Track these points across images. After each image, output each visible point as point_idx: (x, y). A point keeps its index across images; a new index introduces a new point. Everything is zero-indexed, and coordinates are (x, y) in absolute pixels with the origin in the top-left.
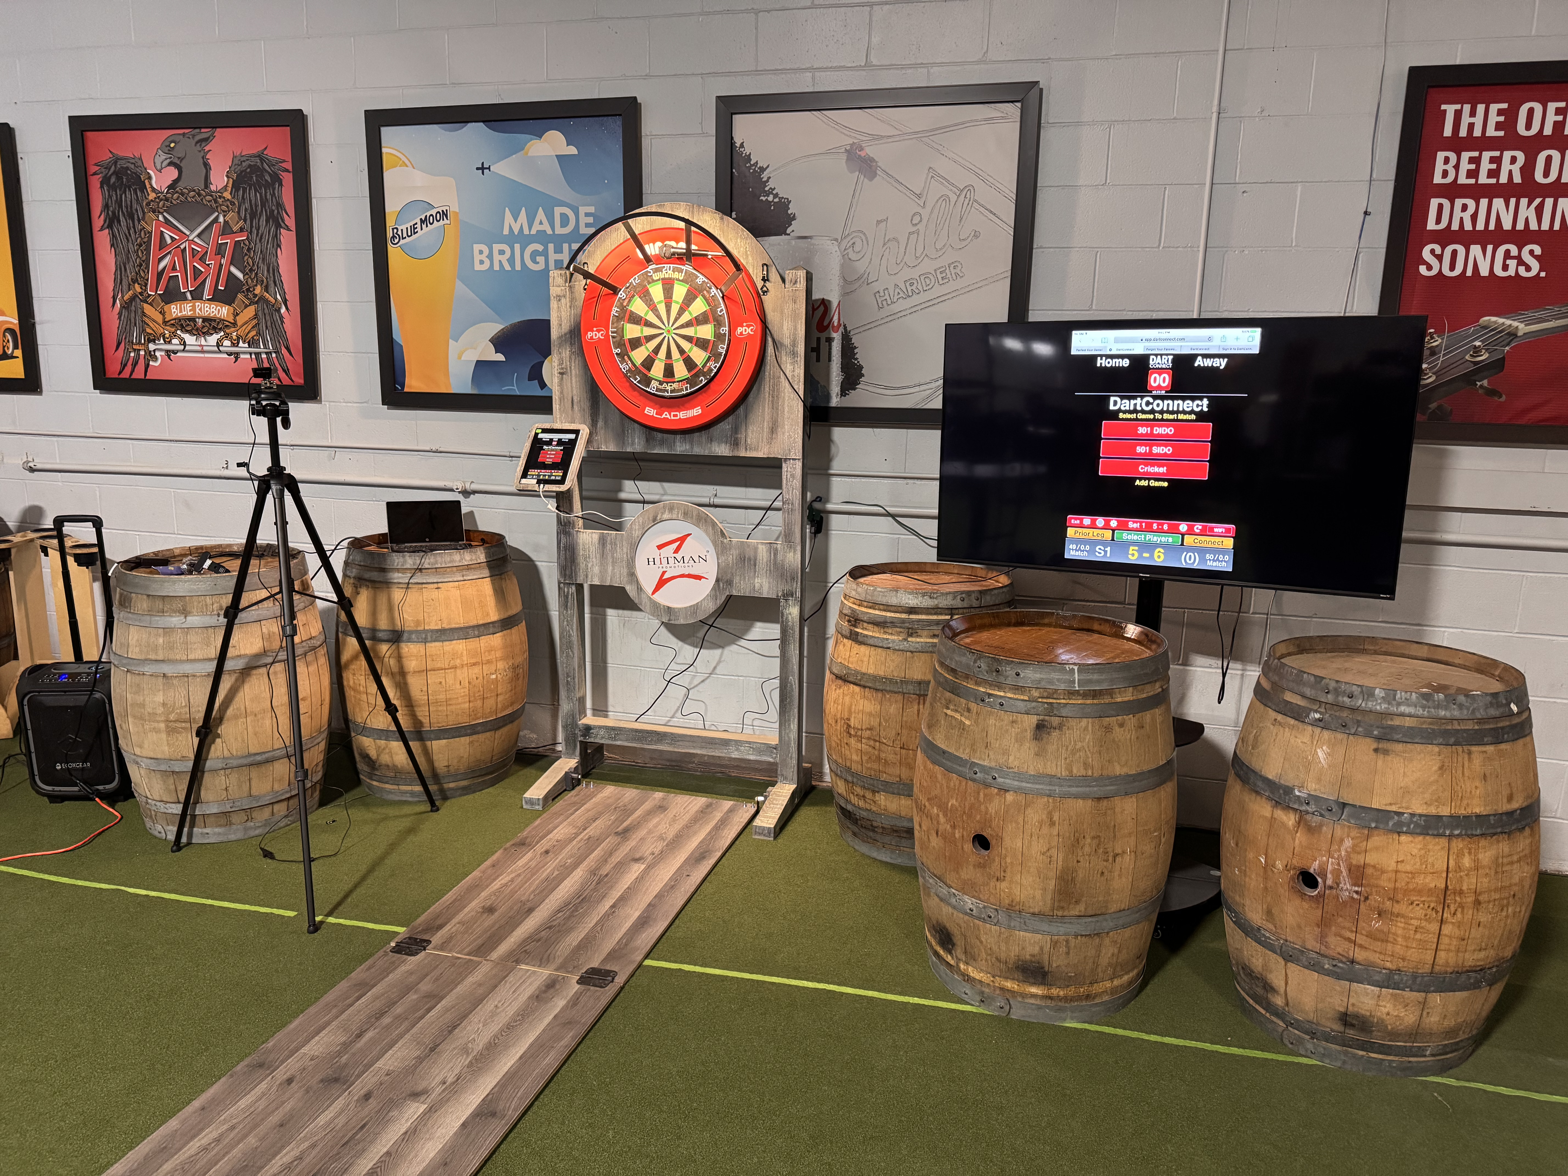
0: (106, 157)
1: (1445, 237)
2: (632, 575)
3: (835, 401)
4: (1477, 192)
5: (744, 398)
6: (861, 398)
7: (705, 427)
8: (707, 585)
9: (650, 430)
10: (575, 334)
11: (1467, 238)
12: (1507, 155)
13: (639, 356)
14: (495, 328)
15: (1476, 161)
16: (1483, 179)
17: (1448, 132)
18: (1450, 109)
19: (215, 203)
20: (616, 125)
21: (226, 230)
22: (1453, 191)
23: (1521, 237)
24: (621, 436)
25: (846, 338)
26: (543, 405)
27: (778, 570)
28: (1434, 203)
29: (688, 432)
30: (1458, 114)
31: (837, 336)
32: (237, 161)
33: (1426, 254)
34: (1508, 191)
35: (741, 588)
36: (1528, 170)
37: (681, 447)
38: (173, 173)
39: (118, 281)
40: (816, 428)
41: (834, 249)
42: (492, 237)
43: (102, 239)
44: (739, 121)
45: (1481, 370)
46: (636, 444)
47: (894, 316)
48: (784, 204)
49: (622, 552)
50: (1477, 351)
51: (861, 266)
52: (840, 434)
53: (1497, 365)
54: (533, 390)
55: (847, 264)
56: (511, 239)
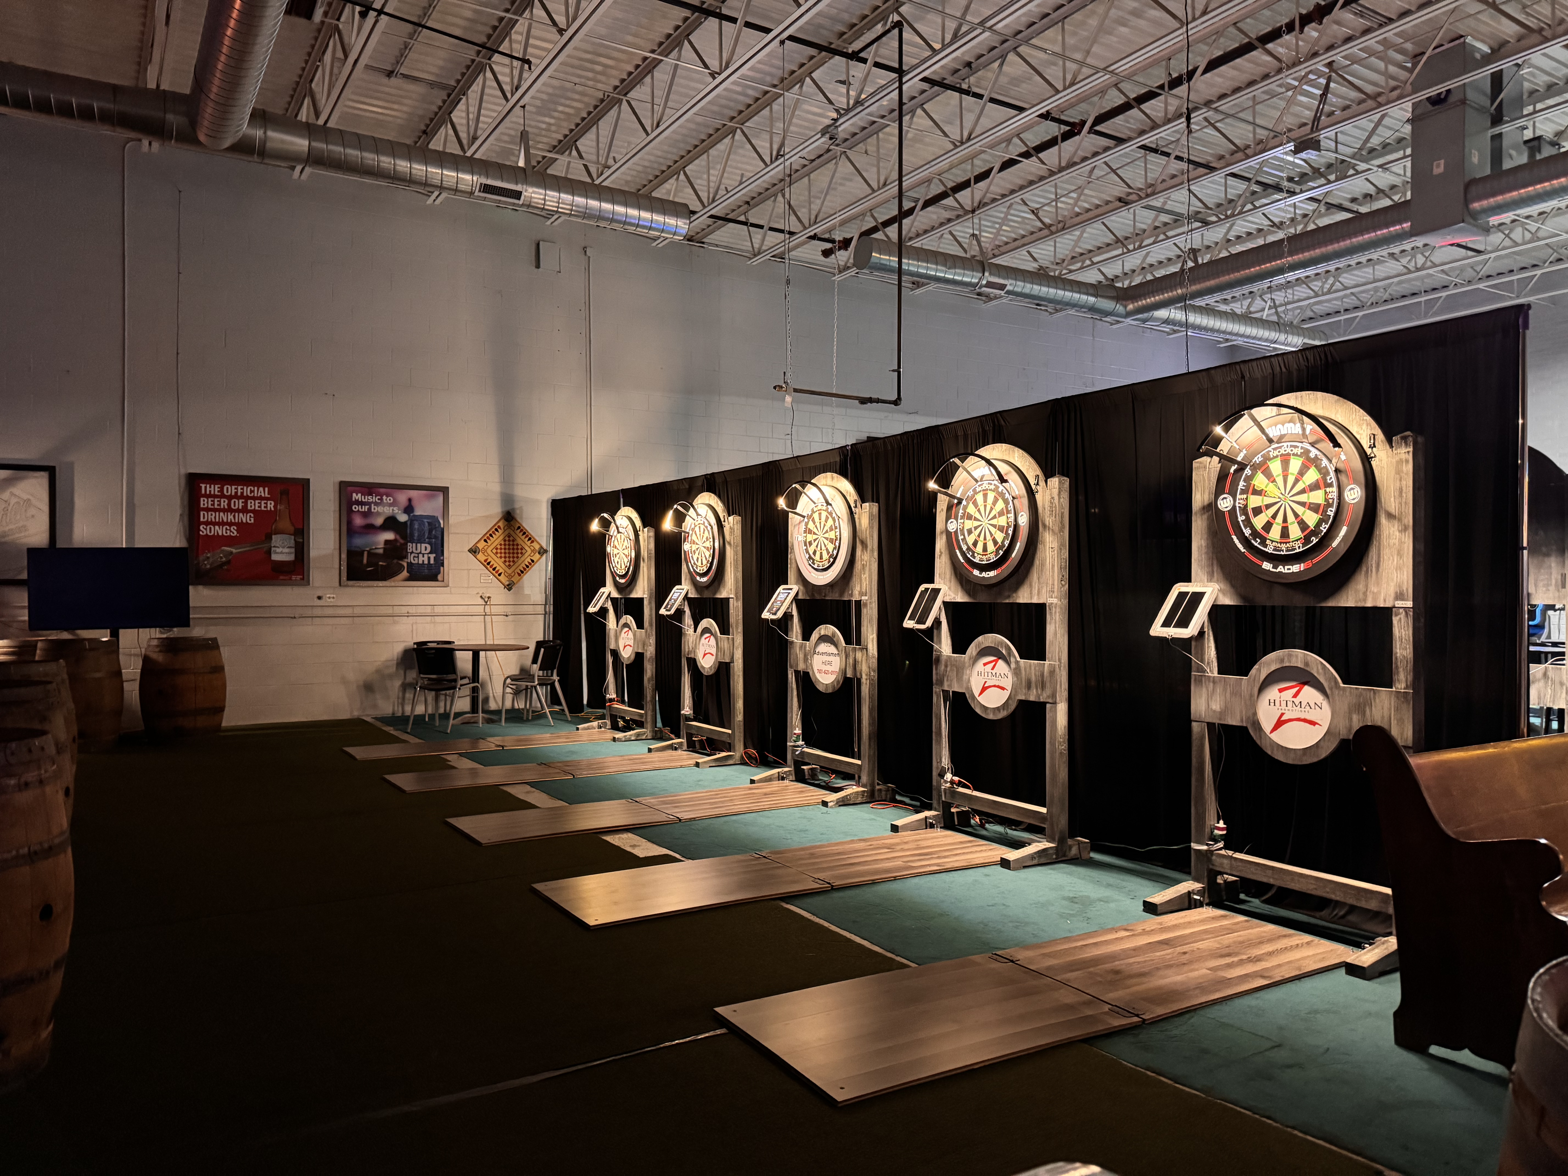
1: (207, 523)
4: (215, 510)
11: (214, 524)
12: (222, 500)
15: (213, 501)
16: (216, 506)
17: (203, 492)
18: (203, 486)
22: (207, 510)
23: (231, 524)
28: (202, 513)
30: (206, 487)
33: (201, 528)
34: (224, 510)
36: (229, 504)
45: (224, 564)
50: (221, 558)
53: (228, 562)
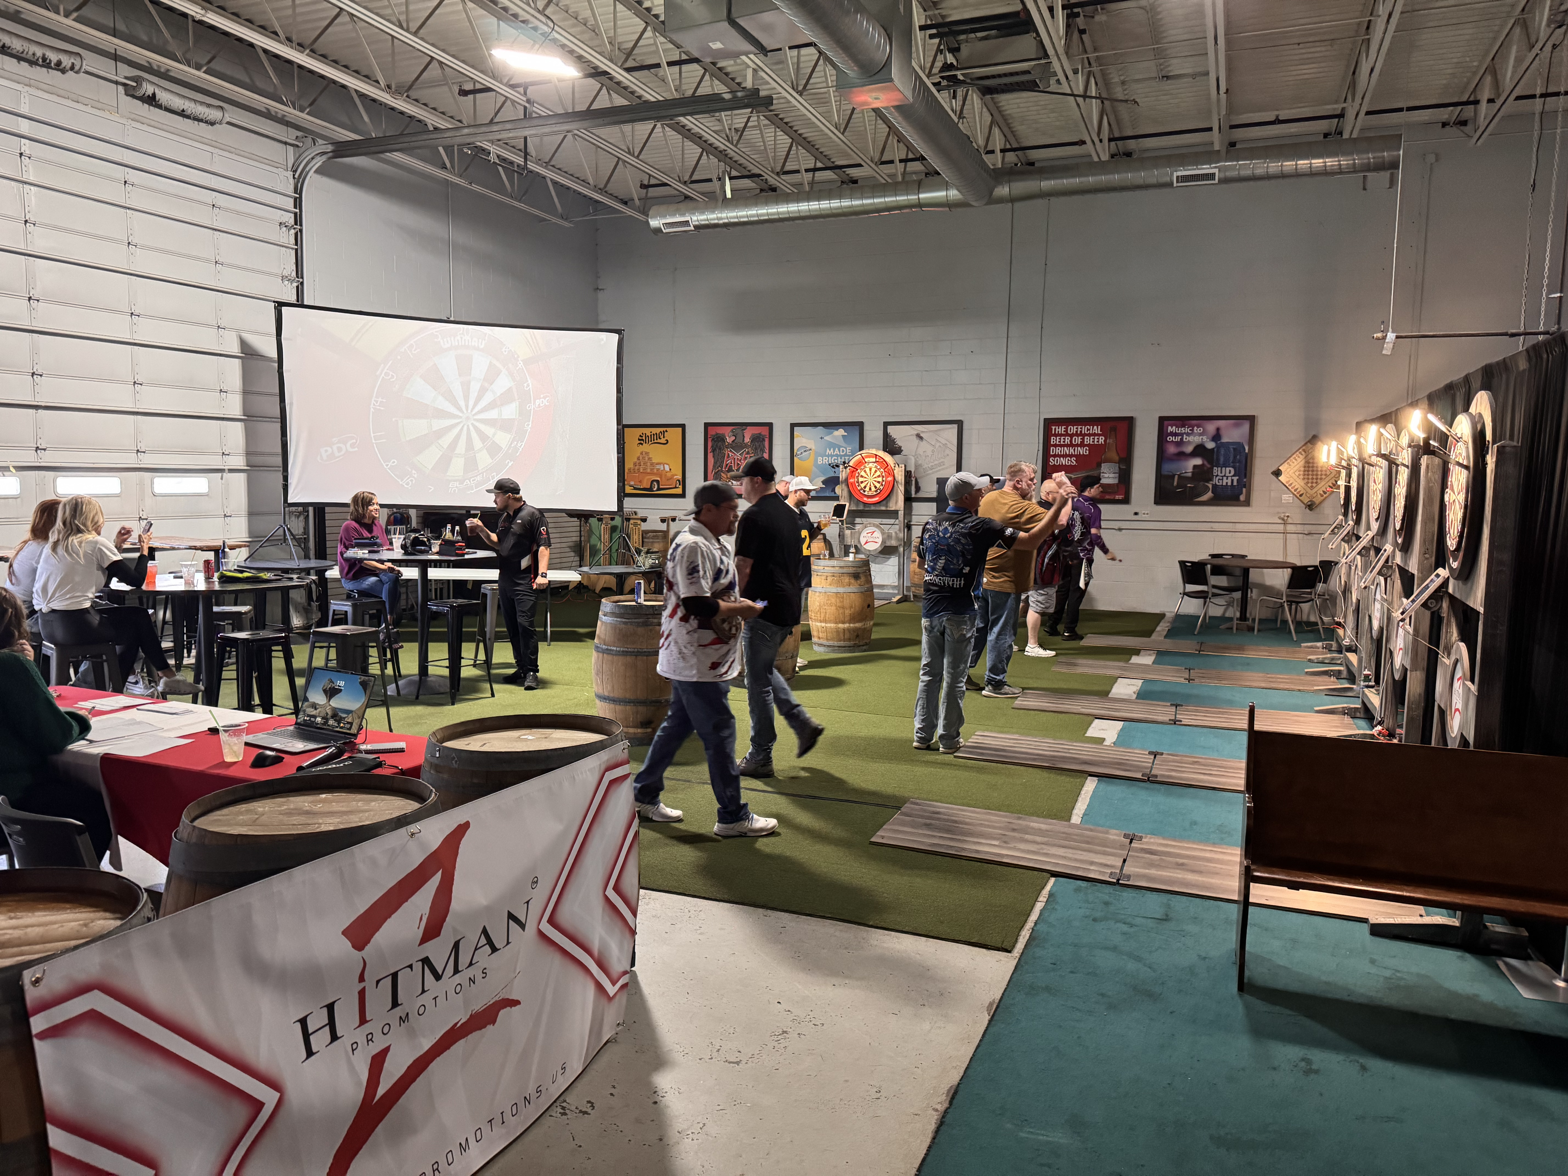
0: (714, 433)
1: (1055, 456)
2: (859, 542)
3: (913, 496)
4: (1061, 446)
5: (889, 495)
6: (920, 495)
7: (879, 503)
8: (879, 545)
9: (865, 504)
10: (847, 480)
11: (1060, 456)
12: (1066, 438)
13: (863, 485)
14: (823, 478)
15: (1060, 439)
16: (1062, 443)
17: (1054, 433)
18: (1054, 428)
19: (746, 446)
20: (857, 428)
21: (748, 453)
22: (1055, 446)
23: (1071, 456)
24: (857, 505)
25: (916, 480)
26: (837, 498)
27: (898, 539)
28: (1052, 448)
29: (875, 504)
31: (913, 480)
32: (753, 435)
33: (1051, 459)
34: (1067, 446)
35: (888, 544)
36: (1071, 441)
37: (873, 508)
38: (734, 438)
39: (714, 466)
40: (908, 503)
41: (913, 458)
42: (823, 455)
43: (710, 455)
44: (889, 427)
46: (861, 507)
47: (928, 474)
48: (900, 447)
49: (856, 536)
51: (920, 462)
52: (915, 504)
54: (832, 494)
55: (916, 462)
56: (828, 456)
